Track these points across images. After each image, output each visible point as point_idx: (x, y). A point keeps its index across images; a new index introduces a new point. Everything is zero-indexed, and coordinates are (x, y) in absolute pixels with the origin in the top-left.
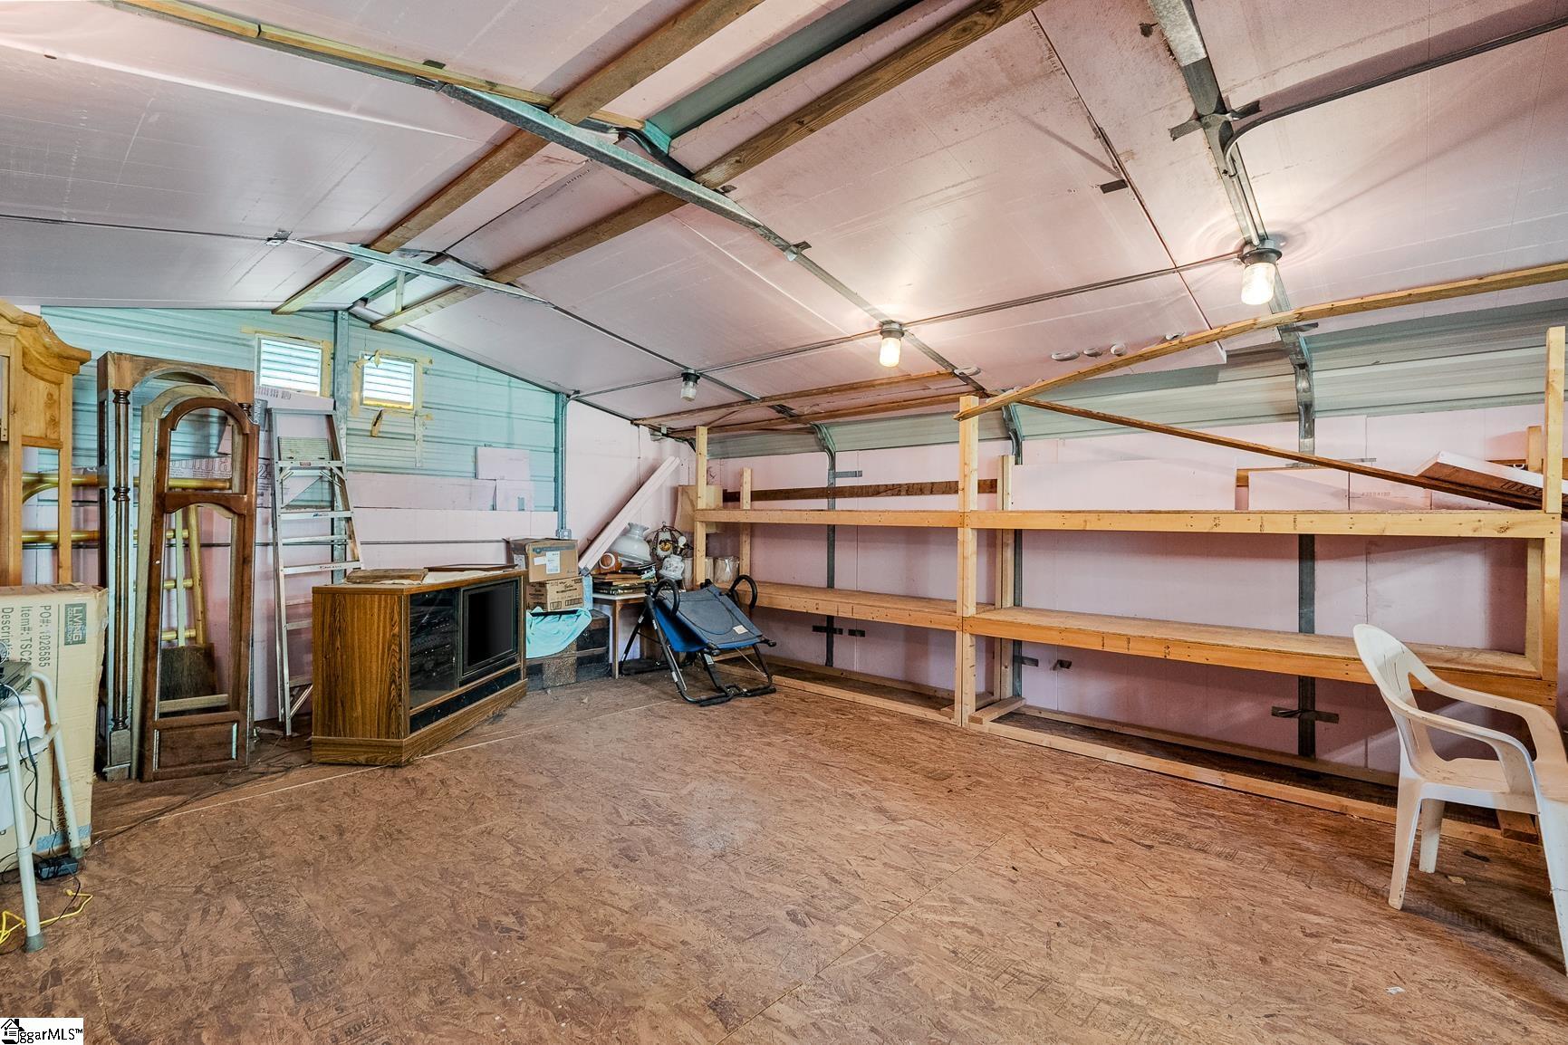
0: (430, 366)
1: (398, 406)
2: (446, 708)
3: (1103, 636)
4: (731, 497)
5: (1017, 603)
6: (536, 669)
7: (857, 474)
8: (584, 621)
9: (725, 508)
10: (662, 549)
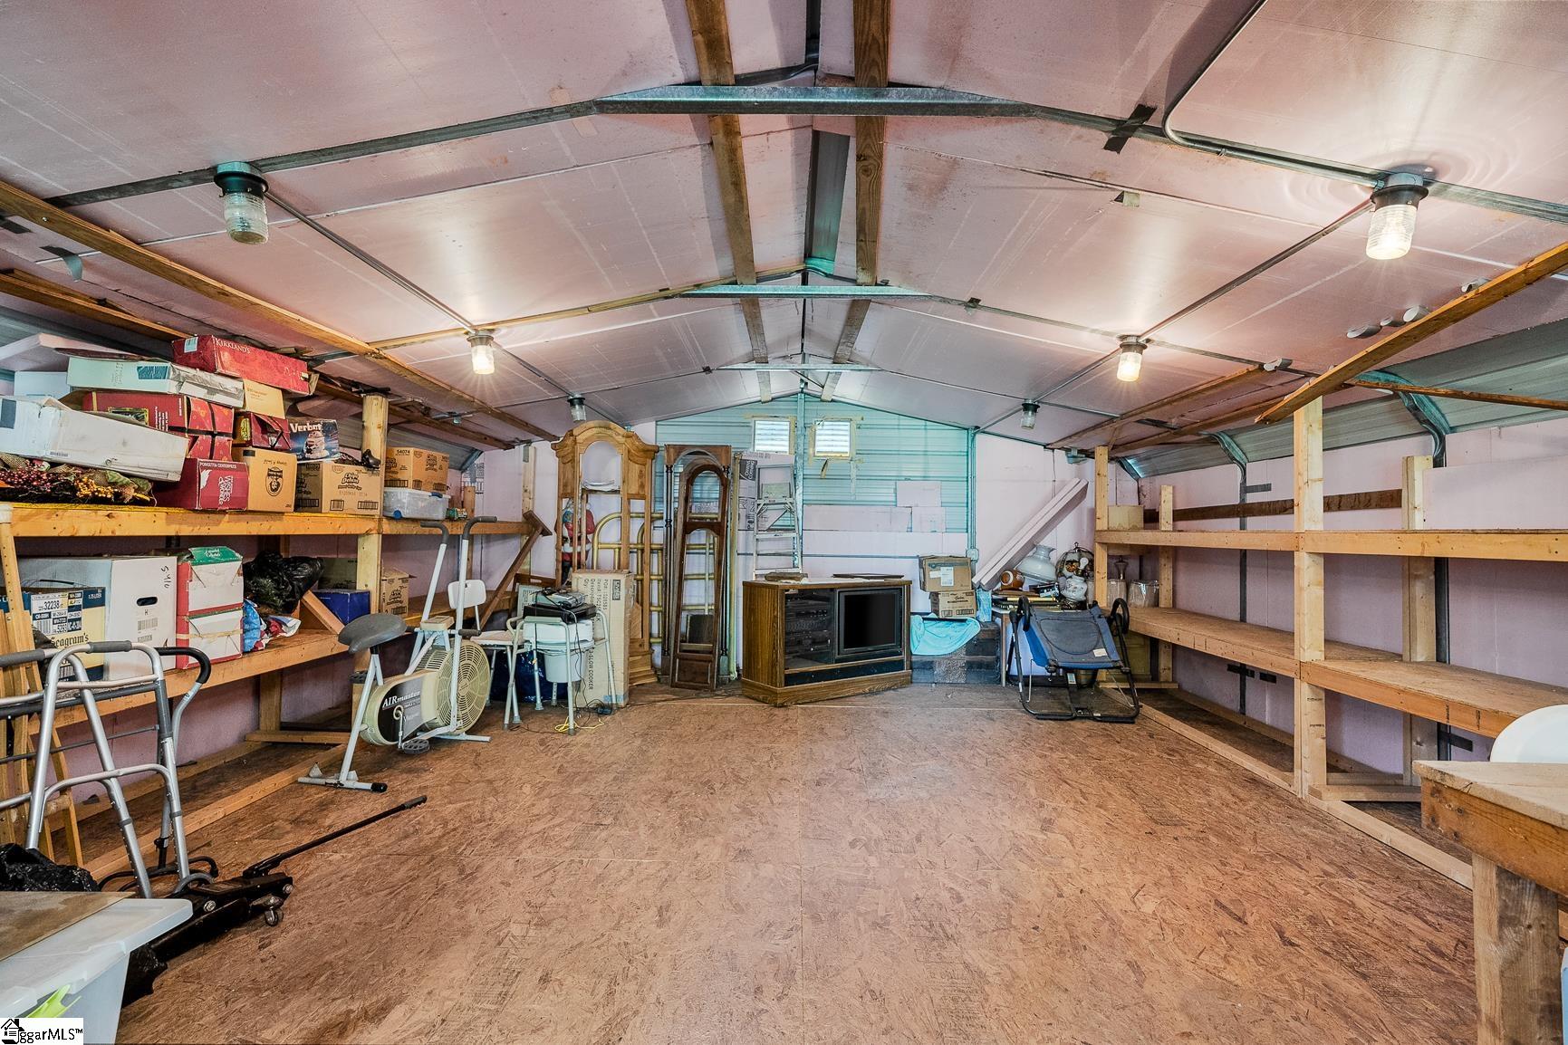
0: (862, 422)
1: (838, 455)
2: (820, 676)
3: (1448, 705)
4: (1151, 518)
5: (1441, 656)
6: (928, 665)
7: (1267, 488)
8: (972, 630)
9: (1145, 528)
10: (1068, 570)
